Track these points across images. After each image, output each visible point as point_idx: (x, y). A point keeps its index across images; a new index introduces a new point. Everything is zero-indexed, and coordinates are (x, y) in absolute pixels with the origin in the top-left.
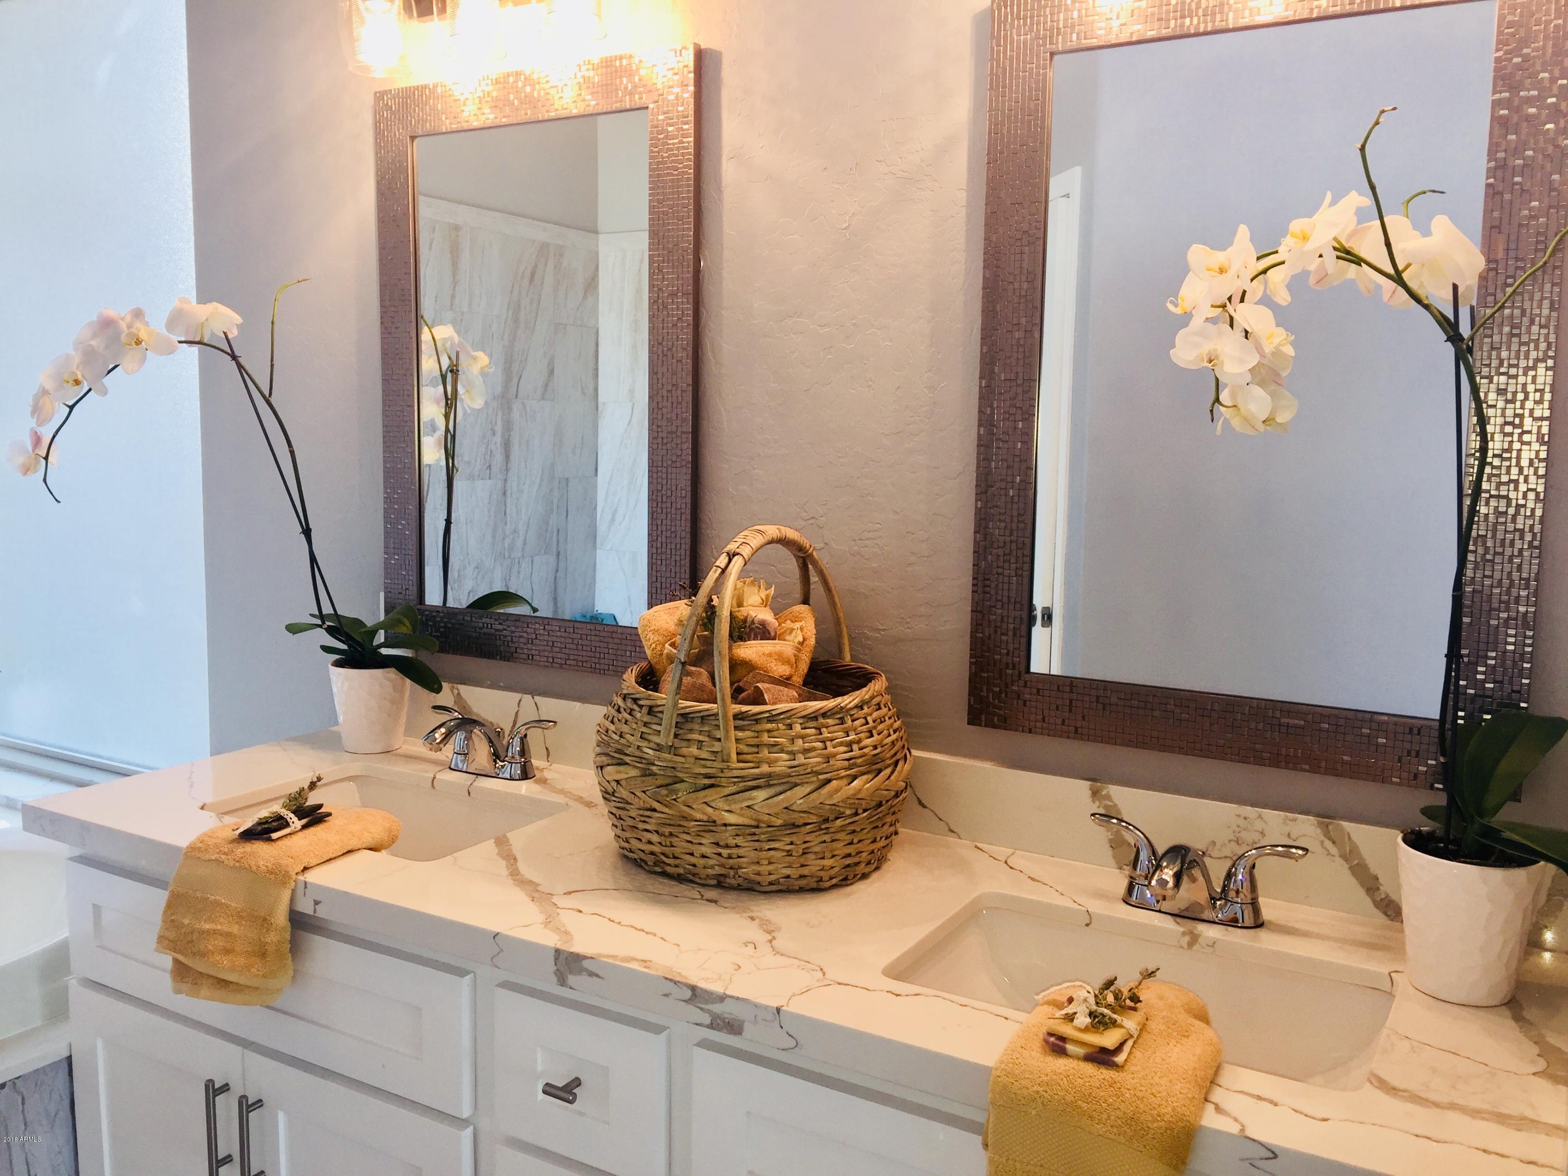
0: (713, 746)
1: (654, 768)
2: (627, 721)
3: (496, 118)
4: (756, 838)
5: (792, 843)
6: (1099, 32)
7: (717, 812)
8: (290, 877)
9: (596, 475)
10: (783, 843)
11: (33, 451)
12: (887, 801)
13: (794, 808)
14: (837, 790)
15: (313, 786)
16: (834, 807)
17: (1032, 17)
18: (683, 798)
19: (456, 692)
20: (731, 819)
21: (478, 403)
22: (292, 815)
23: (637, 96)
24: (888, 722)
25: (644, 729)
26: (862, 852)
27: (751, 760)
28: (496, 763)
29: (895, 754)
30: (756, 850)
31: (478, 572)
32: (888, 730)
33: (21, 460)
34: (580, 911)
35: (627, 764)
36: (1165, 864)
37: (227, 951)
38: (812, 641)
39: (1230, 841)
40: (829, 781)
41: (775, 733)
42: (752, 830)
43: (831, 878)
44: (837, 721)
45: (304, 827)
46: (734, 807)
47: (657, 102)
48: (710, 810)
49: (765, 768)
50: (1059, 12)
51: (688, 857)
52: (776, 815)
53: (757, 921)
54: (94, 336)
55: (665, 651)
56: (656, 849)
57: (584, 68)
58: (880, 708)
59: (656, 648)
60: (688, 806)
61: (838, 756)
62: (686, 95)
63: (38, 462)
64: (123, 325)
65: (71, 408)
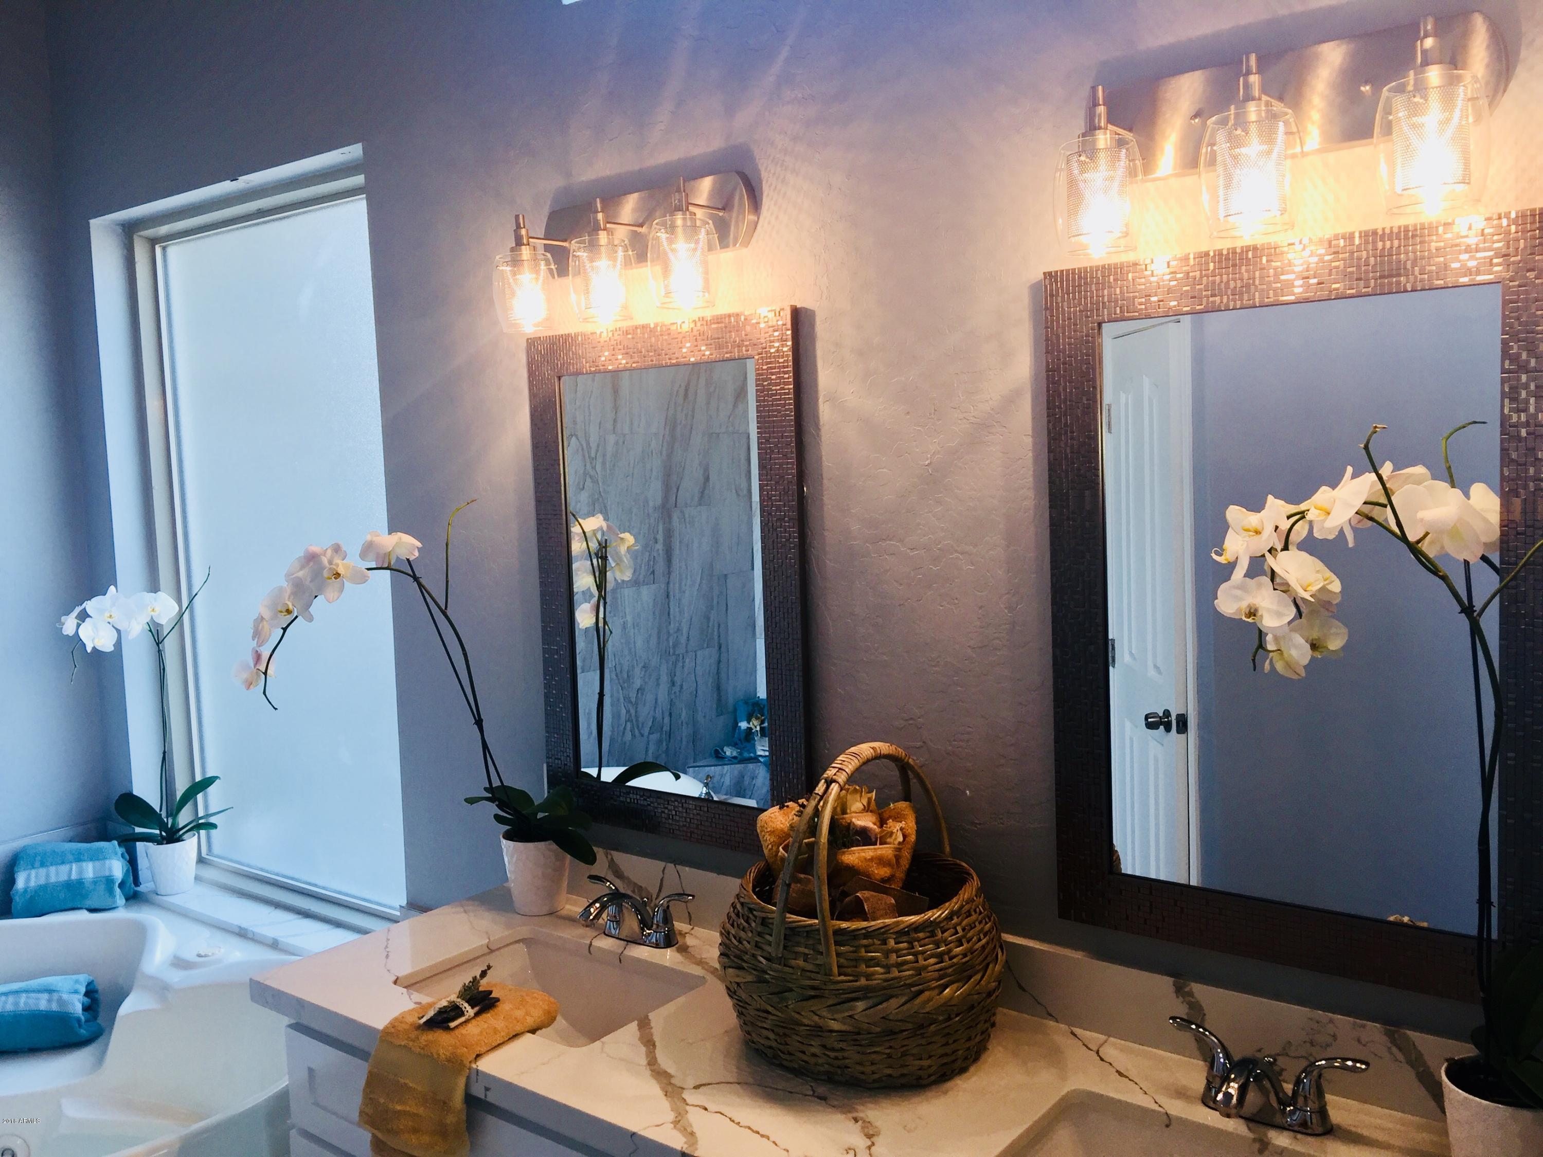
0: (817, 959)
1: (767, 976)
2: (744, 927)
3: (627, 363)
4: (858, 1043)
5: (891, 1047)
6: (1139, 307)
7: (822, 1020)
8: (465, 1066)
9: (753, 569)
10: (883, 1048)
11: (255, 667)
12: (979, 1003)
13: (891, 1017)
14: (930, 1000)
15: (484, 974)
16: (926, 1015)
17: (1080, 292)
18: (792, 1006)
19: (609, 857)
20: (835, 1025)
21: (627, 576)
22: (466, 1005)
23: (744, 348)
24: (979, 927)
25: (758, 939)
26: (958, 1050)
27: (850, 973)
28: (644, 931)
29: (986, 957)
30: (859, 1053)
31: (645, 672)
32: (979, 934)
33: (245, 675)
34: (706, 1109)
35: (744, 968)
36: (1233, 1076)
37: (415, 1131)
38: (913, 838)
39: (1305, 1042)
40: (921, 992)
41: (872, 948)
42: (854, 1036)
43: (929, 1076)
44: (928, 934)
45: (477, 1014)
46: (836, 1016)
47: (762, 354)
48: (816, 1018)
49: (863, 981)
50: (1103, 289)
51: (801, 1055)
52: (874, 1024)
53: (860, 1123)
54: (302, 568)
55: (780, 854)
56: (774, 1044)
57: (699, 324)
58: (970, 915)
59: (772, 849)
60: (798, 1013)
61: (930, 968)
62: (785, 349)
63: (259, 676)
64: (325, 561)
65: (285, 629)
